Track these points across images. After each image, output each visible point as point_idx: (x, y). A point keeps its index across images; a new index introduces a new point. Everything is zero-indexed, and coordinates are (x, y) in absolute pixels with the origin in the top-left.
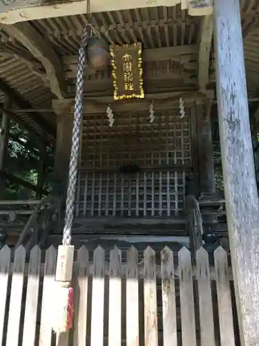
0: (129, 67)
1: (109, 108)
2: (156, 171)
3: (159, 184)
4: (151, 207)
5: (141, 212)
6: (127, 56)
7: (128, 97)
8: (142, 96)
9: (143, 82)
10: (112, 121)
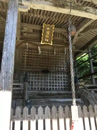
0: (48, 33)
1: (39, 47)
2: (55, 73)
3: (56, 78)
4: (54, 86)
5: (50, 88)
6: (48, 28)
7: (46, 44)
8: (51, 44)
9: (53, 39)
10: (40, 52)
